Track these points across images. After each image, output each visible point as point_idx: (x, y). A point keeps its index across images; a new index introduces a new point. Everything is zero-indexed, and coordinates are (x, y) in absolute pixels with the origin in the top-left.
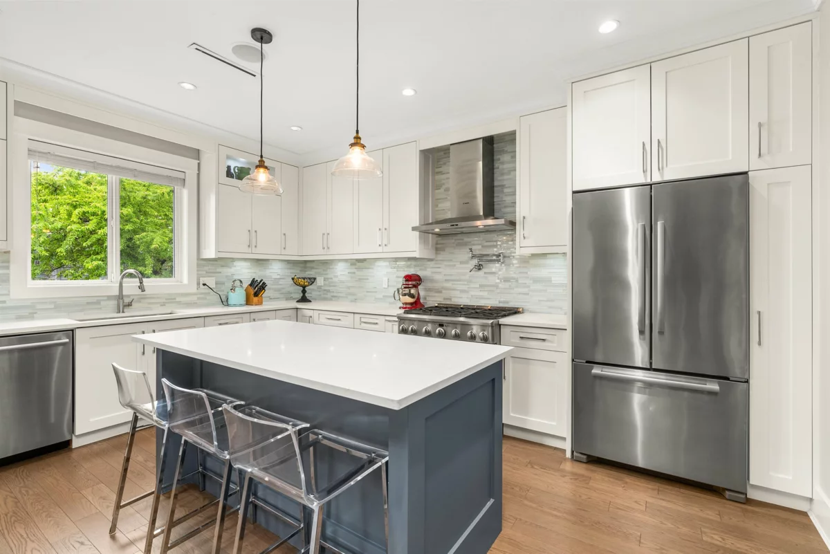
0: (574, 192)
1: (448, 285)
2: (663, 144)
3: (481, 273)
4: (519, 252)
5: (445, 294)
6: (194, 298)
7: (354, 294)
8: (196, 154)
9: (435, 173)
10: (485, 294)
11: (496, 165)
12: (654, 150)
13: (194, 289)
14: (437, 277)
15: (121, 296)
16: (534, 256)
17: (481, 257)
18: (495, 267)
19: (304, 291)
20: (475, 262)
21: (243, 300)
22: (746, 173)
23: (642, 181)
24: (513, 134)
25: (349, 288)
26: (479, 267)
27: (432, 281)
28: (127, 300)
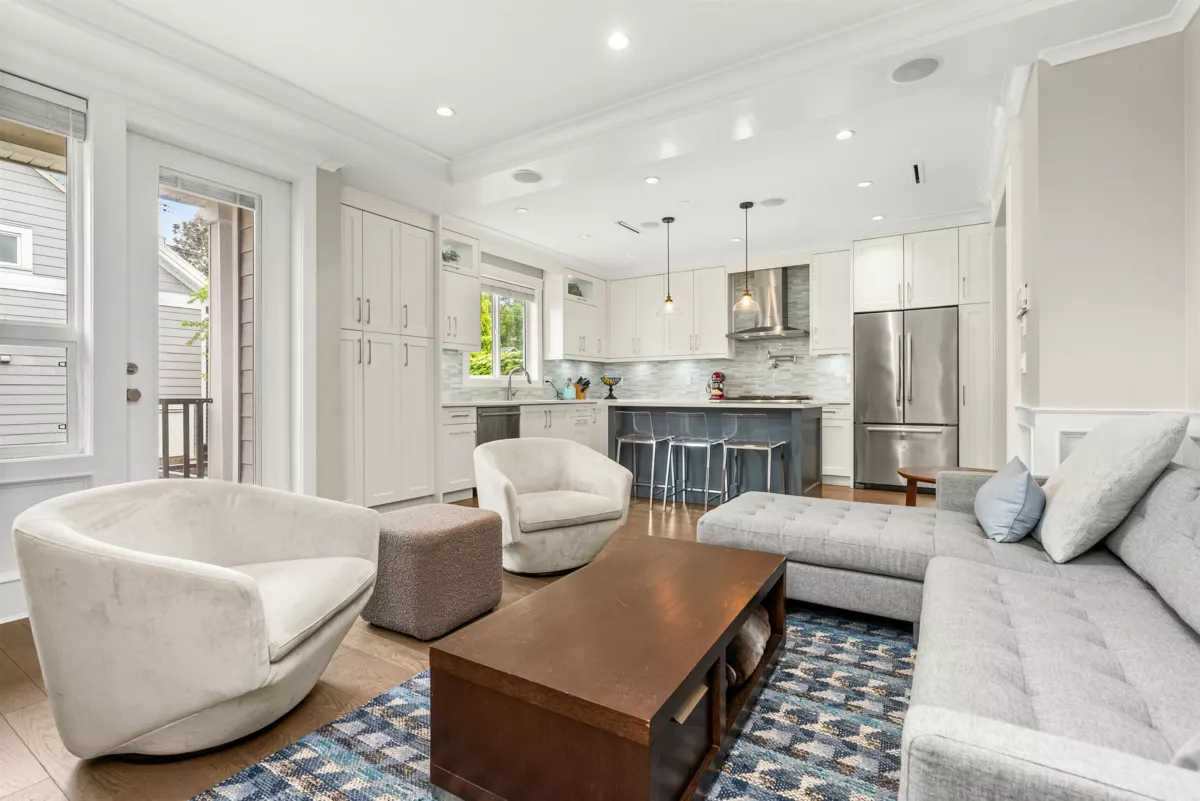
0: (855, 313)
1: (747, 381)
2: (911, 284)
3: (776, 370)
4: (812, 353)
5: (745, 388)
6: (540, 393)
7: (657, 392)
8: (540, 273)
9: (736, 290)
10: (780, 387)
11: (789, 286)
12: (904, 288)
13: (541, 386)
14: (737, 375)
15: (509, 388)
16: (820, 356)
17: (776, 357)
18: (788, 365)
19: (611, 390)
20: (772, 362)
21: (574, 396)
22: (957, 306)
23: (898, 308)
24: (807, 266)
25: (650, 386)
26: (776, 366)
27: (733, 378)
28: (513, 391)
